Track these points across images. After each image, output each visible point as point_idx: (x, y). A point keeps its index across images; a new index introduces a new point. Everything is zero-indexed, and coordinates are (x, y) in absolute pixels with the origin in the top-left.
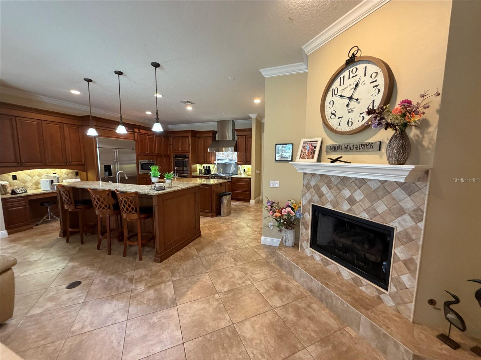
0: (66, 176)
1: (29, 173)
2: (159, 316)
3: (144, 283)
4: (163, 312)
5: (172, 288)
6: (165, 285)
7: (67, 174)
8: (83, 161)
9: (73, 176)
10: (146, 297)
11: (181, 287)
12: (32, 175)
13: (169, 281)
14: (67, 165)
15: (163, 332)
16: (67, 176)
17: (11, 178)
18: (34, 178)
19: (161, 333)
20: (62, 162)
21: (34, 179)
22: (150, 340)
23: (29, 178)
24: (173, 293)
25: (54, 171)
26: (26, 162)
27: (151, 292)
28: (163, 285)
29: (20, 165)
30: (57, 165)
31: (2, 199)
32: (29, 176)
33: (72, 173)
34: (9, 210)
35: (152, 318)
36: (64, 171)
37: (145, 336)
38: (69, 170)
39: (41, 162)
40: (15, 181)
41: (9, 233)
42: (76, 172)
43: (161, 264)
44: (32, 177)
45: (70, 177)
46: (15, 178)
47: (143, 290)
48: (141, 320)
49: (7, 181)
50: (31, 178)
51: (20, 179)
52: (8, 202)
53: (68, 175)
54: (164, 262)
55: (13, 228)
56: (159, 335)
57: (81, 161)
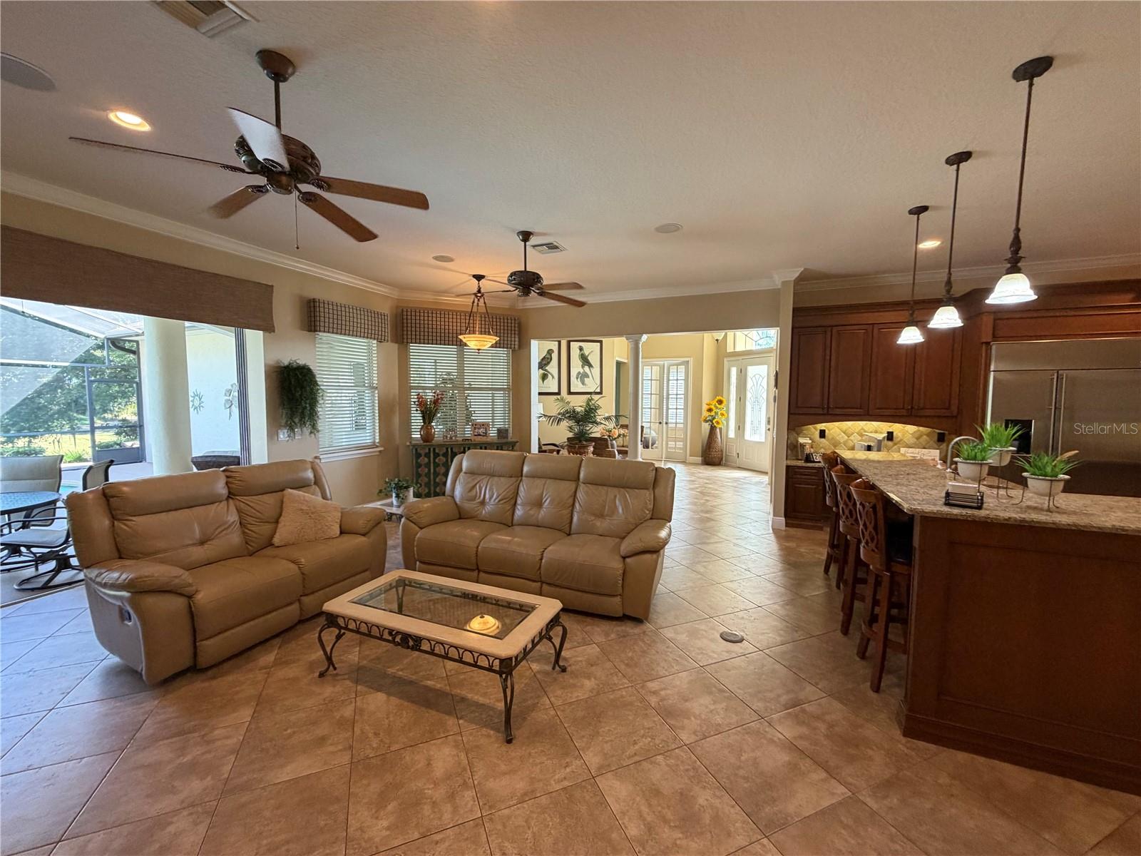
0: (913, 440)
1: (844, 429)
2: (717, 802)
3: (804, 730)
4: (733, 807)
5: (826, 803)
6: (823, 780)
7: (917, 435)
8: (954, 409)
9: (932, 442)
10: (758, 754)
11: (846, 827)
12: (850, 431)
13: (846, 784)
14: (910, 416)
15: (675, 826)
16: (915, 440)
17: (817, 433)
18: (852, 438)
19: (672, 824)
20: (903, 408)
21: (851, 440)
22: (650, 806)
23: (843, 437)
24: (808, 812)
25: (890, 427)
26: (836, 408)
27: (784, 757)
28: (824, 775)
29: (825, 412)
30: (893, 416)
31: (788, 467)
32: (844, 433)
33: (928, 435)
34: (796, 487)
35: (704, 788)
36: (911, 429)
37: (657, 792)
38: (921, 428)
39: (860, 408)
40: (823, 439)
41: (787, 525)
42: (939, 433)
43: (904, 740)
44: (848, 437)
45: (924, 443)
46: (822, 434)
47: (775, 739)
48: (693, 769)
49: (810, 439)
50: (846, 437)
51: (830, 437)
52: (796, 473)
53: (917, 439)
54: (921, 744)
55: (796, 518)
56: (665, 821)
57: (948, 408)
